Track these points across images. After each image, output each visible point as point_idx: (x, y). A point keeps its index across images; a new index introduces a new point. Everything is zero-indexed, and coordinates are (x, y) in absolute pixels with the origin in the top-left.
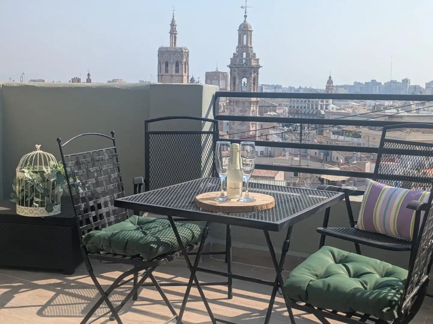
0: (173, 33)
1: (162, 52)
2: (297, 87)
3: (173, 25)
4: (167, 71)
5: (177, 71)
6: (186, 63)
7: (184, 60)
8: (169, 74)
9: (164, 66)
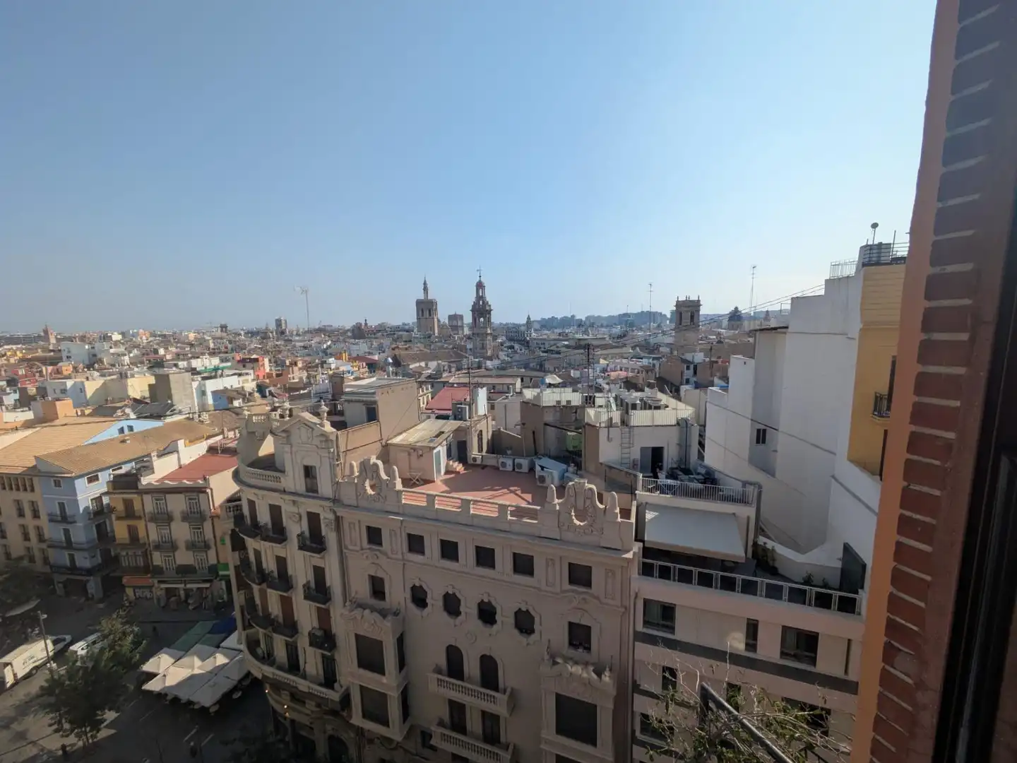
0: (425, 289)
1: (419, 303)
2: (504, 323)
3: (425, 284)
4: (423, 315)
5: (430, 315)
6: (436, 309)
7: (434, 307)
8: (425, 317)
9: (420, 313)
